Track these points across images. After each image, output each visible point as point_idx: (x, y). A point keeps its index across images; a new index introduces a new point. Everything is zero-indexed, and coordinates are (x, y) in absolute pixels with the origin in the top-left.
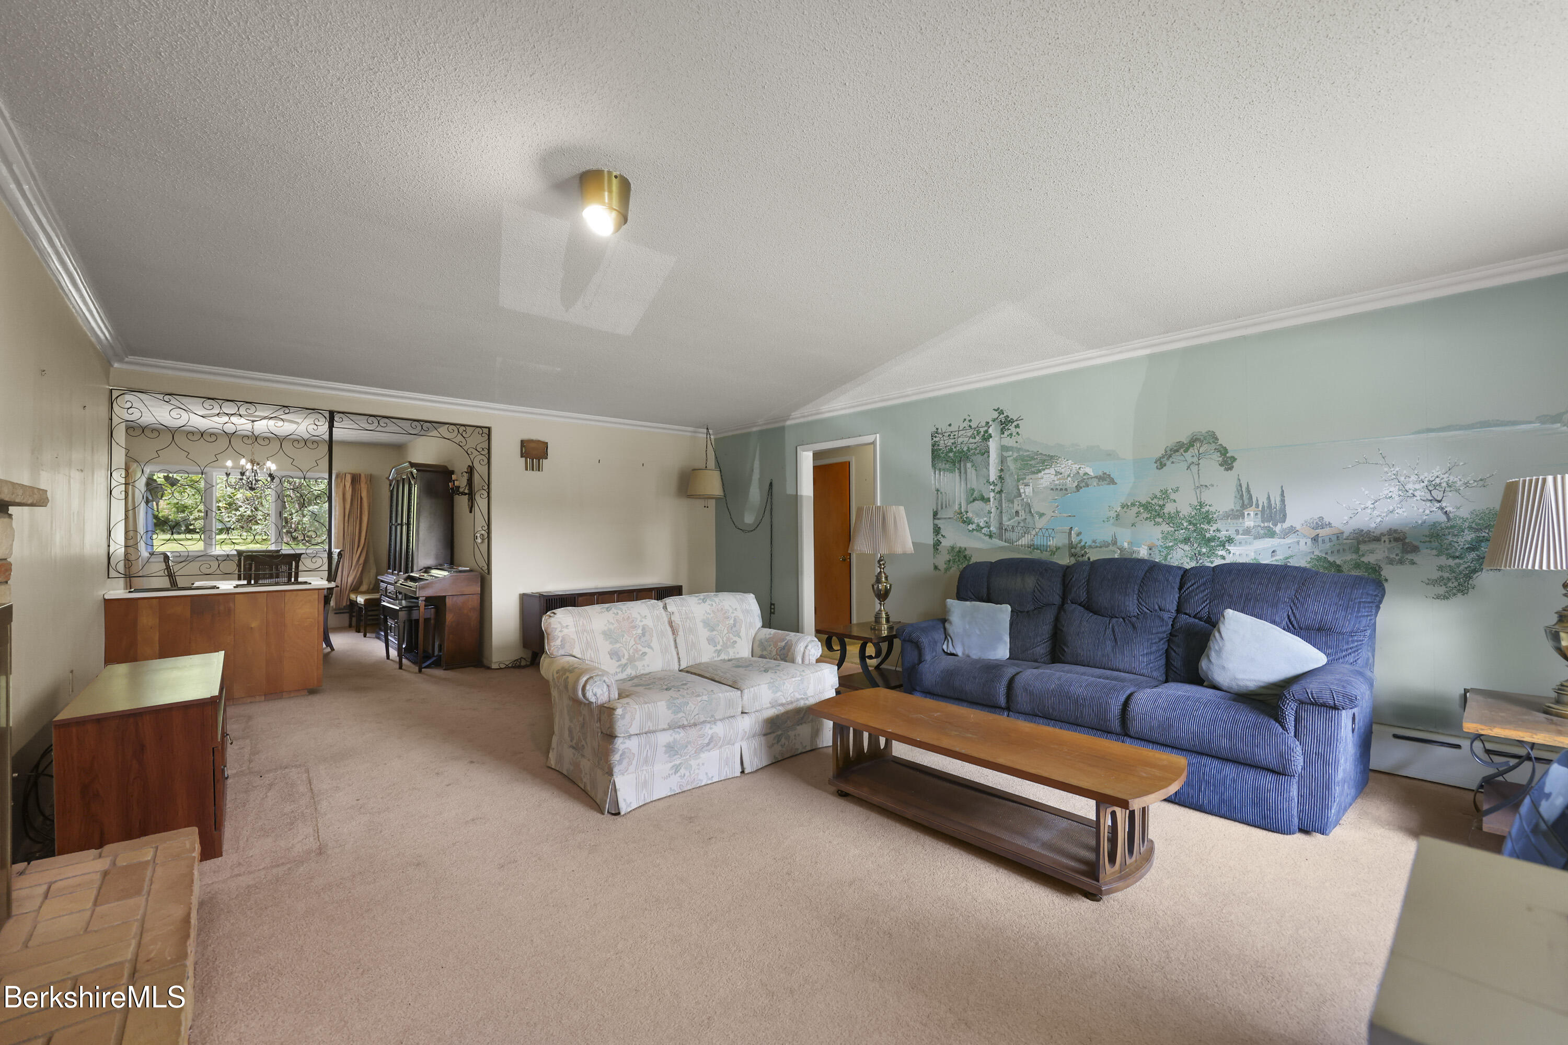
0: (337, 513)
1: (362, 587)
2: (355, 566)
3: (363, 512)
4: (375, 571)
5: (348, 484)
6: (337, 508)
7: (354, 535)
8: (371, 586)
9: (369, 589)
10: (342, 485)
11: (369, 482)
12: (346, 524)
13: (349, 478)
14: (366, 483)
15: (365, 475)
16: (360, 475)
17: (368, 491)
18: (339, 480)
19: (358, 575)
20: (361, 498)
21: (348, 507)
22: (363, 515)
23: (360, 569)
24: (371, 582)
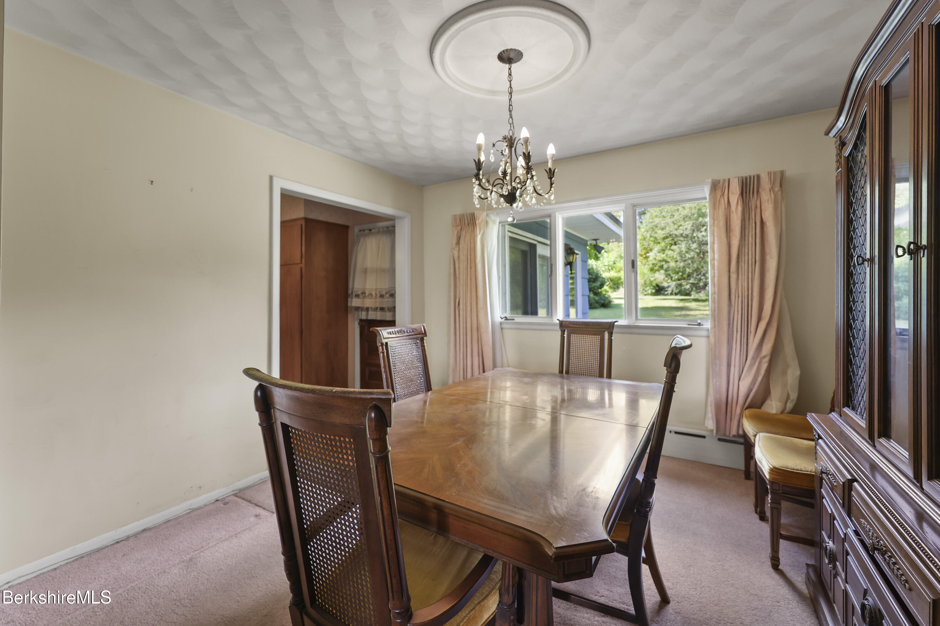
0: (716, 256)
1: (768, 402)
2: (754, 359)
3: (767, 250)
4: (798, 373)
5: (735, 198)
6: (716, 246)
7: (749, 299)
8: (790, 406)
9: (785, 408)
10: (724, 202)
11: (777, 188)
12: (734, 276)
13: (735, 188)
14: (772, 189)
15: (769, 173)
16: (758, 177)
17: (776, 208)
18: (719, 193)
19: (760, 379)
20: (762, 223)
21: (735, 242)
22: (768, 257)
23: (765, 366)
24: (788, 395)
